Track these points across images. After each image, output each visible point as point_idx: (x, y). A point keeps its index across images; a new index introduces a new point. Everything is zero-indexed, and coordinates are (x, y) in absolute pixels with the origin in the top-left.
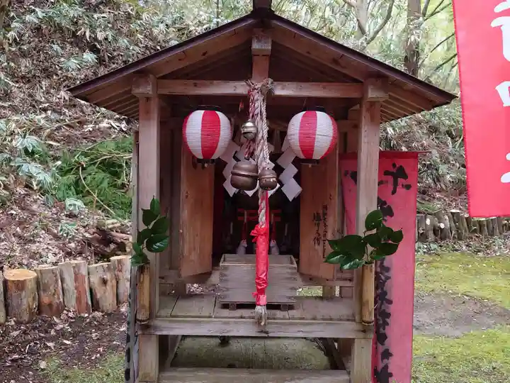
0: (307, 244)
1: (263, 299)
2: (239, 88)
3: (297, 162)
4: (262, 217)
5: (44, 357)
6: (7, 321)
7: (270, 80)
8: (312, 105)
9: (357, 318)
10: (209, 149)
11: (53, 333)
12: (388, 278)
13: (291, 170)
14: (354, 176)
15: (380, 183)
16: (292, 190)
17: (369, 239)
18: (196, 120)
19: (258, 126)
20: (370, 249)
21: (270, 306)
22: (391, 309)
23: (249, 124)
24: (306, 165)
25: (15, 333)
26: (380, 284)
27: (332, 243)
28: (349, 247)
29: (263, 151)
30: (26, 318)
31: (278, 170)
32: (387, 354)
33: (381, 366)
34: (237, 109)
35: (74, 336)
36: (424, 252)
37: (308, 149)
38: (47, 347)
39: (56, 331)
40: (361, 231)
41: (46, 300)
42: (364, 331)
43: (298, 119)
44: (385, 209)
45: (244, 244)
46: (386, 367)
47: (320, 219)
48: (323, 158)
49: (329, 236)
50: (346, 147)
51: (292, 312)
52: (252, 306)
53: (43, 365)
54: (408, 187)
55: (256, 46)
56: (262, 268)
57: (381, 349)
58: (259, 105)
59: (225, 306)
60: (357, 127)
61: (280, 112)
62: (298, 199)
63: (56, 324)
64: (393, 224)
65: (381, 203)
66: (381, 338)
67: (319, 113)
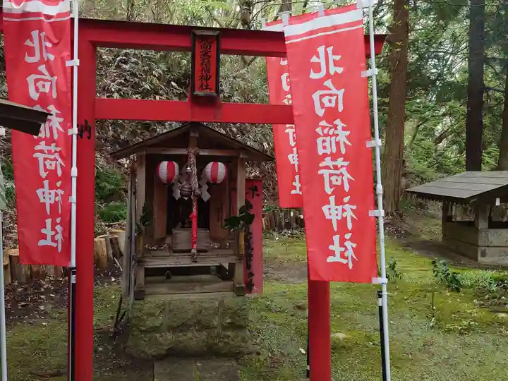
0: (213, 222)
1: (195, 246)
2: (183, 152)
3: (208, 183)
4: (194, 210)
5: (41, 304)
6: (12, 282)
7: (197, 149)
8: (216, 159)
9: (237, 253)
10: (169, 179)
11: (43, 290)
12: (251, 237)
13: (206, 187)
14: (235, 189)
15: (246, 194)
16: (206, 196)
17: (241, 218)
18: (164, 165)
19: (192, 169)
20: (242, 222)
21: (199, 251)
22: (254, 253)
23: (189, 168)
24: (213, 186)
25: (20, 290)
26: (247, 241)
27: (225, 220)
28: (233, 222)
29: (195, 180)
30: (24, 280)
31: (200, 186)
32: (252, 274)
33: (249, 280)
34: (183, 161)
35: (56, 292)
36: (289, 236)
37: (214, 179)
38: (41, 298)
39: (45, 289)
40: (238, 215)
41: (35, 269)
42: (239, 260)
43: (210, 165)
44: (248, 205)
45: (180, 224)
46: (251, 280)
47: (220, 210)
48: (221, 183)
49: (224, 217)
50: (231, 177)
51: (207, 253)
52: (189, 251)
53: (42, 308)
54: (258, 195)
55: (192, 135)
56: (195, 232)
57: (249, 271)
58: (193, 160)
59: (175, 252)
60: (236, 166)
61: (202, 162)
62: (208, 201)
63: (44, 285)
64: (252, 212)
65: (247, 202)
66: (248, 267)
67: (219, 163)
